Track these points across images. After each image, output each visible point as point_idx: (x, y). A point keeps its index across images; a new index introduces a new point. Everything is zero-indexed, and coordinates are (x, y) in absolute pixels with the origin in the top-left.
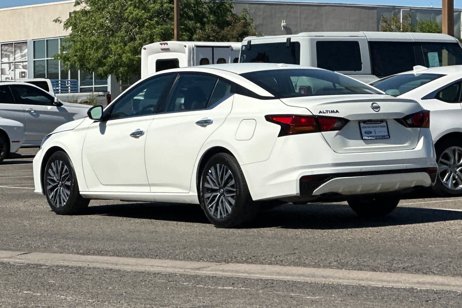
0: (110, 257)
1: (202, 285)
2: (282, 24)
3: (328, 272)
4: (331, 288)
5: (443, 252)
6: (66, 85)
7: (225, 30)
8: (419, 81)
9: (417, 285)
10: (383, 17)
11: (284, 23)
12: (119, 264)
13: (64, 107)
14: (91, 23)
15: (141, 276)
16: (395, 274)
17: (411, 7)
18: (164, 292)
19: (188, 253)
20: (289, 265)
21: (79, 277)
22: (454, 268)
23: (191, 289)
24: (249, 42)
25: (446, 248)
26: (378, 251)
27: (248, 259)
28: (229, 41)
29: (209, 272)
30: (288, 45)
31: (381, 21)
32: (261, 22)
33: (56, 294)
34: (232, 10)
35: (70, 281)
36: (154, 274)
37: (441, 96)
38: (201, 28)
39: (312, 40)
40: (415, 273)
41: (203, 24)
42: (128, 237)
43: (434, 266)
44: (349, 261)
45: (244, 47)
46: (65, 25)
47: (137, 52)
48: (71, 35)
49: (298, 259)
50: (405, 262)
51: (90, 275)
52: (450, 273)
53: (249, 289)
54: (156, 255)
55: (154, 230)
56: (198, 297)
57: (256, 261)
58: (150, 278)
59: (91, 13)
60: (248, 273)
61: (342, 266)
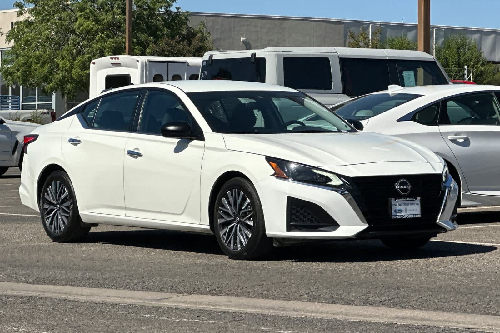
0: (62, 286)
1: (166, 317)
2: (242, 39)
3: (298, 305)
4: (304, 322)
5: (422, 285)
6: (6, 101)
7: (181, 44)
8: (394, 102)
9: (396, 320)
10: (351, 33)
11: (243, 37)
12: (73, 294)
13: (7, 125)
14: (36, 35)
15: (98, 307)
16: (372, 307)
17: (381, 23)
18: (125, 324)
19: (147, 283)
20: (257, 297)
21: (31, 307)
22: (434, 302)
23: (154, 322)
24: (211, 57)
25: (425, 281)
26: (352, 283)
27: (212, 290)
28: (185, 56)
29: (171, 304)
30: (253, 60)
31: (348, 37)
32: (219, 37)
33: (8, 325)
34: (188, 22)
35: (21, 311)
36: (112, 304)
37: (417, 118)
38: (155, 41)
39: (278, 56)
40: (393, 307)
41: (157, 37)
42: (81, 265)
43: (413, 299)
44: (321, 294)
45: (205, 63)
46: (7, 37)
47: (86, 67)
48: (13, 48)
49: (266, 291)
50: (382, 295)
51: (43, 305)
52: (430, 307)
53: (216, 322)
54: (112, 285)
55: (109, 258)
56: (162, 330)
57: (221, 293)
58: (108, 309)
59: (35, 25)
60: (213, 306)
61: (313, 298)
